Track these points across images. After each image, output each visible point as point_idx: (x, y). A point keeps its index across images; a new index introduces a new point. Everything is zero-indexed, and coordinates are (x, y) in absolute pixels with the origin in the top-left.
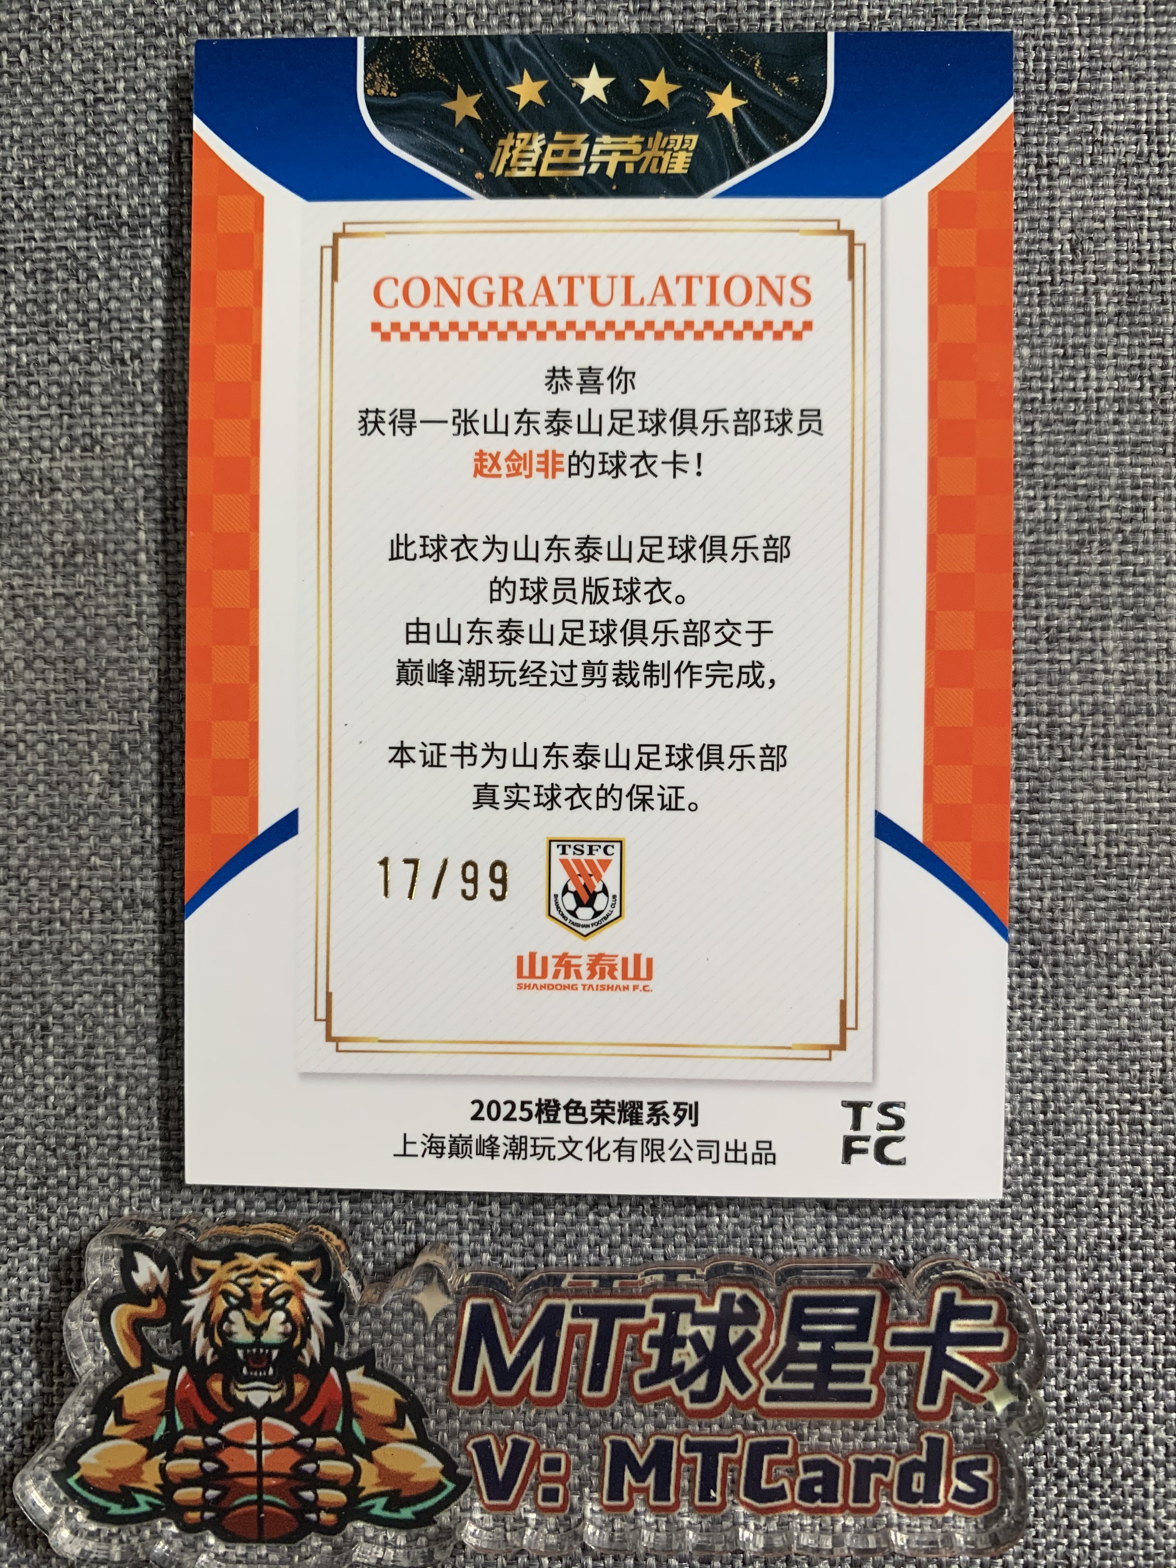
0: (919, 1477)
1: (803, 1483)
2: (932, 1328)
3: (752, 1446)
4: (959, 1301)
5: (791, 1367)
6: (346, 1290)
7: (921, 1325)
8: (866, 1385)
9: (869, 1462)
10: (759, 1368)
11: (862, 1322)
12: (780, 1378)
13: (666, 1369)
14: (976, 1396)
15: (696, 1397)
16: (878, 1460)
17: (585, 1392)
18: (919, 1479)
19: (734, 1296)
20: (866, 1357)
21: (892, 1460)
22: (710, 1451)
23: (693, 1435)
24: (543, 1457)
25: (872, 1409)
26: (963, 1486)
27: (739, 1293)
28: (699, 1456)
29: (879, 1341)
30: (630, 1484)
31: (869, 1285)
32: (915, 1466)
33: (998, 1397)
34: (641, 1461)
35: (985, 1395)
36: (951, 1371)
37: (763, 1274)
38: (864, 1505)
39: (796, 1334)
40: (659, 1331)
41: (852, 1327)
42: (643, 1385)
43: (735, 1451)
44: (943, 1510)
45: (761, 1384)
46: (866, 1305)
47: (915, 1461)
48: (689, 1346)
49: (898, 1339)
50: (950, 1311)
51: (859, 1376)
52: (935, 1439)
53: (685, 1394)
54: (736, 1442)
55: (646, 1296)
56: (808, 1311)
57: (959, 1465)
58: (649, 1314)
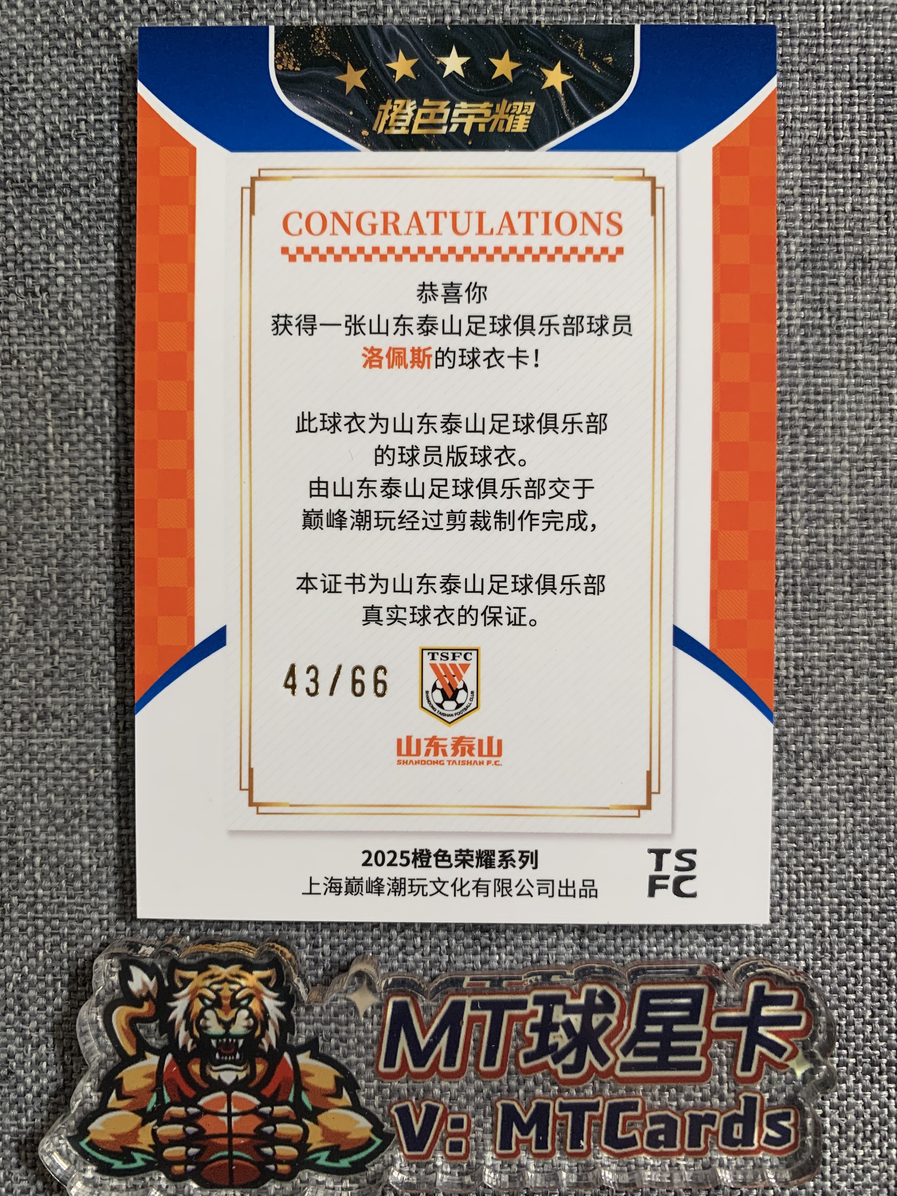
0: (738, 1127)
1: (650, 1133)
2: (747, 1013)
3: (610, 1106)
4: (767, 992)
5: (640, 1045)
6: (296, 991)
7: (741, 1010)
8: (697, 1057)
9: (700, 1116)
10: (615, 1046)
11: (694, 1010)
12: (631, 1053)
13: (544, 1048)
14: (781, 1064)
15: (567, 1069)
16: (707, 1115)
17: (482, 1067)
18: (738, 1128)
19: (596, 991)
20: (697, 1036)
21: (717, 1114)
22: (578, 1110)
23: (565, 1098)
24: (450, 1118)
25: (702, 1075)
26: (773, 1133)
27: (599, 989)
28: (570, 1114)
29: (707, 1024)
30: (517, 1137)
31: (699, 980)
32: (736, 1118)
33: (799, 1064)
34: (525, 1119)
35: (788, 1063)
36: (762, 1045)
37: (616, 973)
38: (697, 1149)
39: (643, 1020)
40: (538, 1019)
41: (686, 1013)
42: (527, 1060)
43: (597, 1110)
44: (756, 1152)
45: (617, 1058)
46: (697, 996)
47: (736, 1115)
48: (562, 1031)
49: (722, 1022)
50: (761, 1000)
51: (692, 1051)
52: (750, 1098)
53: (559, 1067)
54: (598, 1103)
55: (528, 992)
56: (653, 1001)
57: (769, 1118)
58: (530, 1006)
